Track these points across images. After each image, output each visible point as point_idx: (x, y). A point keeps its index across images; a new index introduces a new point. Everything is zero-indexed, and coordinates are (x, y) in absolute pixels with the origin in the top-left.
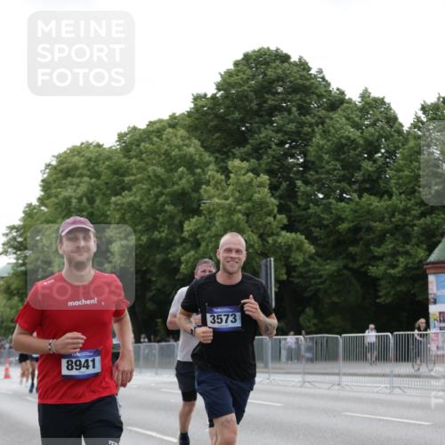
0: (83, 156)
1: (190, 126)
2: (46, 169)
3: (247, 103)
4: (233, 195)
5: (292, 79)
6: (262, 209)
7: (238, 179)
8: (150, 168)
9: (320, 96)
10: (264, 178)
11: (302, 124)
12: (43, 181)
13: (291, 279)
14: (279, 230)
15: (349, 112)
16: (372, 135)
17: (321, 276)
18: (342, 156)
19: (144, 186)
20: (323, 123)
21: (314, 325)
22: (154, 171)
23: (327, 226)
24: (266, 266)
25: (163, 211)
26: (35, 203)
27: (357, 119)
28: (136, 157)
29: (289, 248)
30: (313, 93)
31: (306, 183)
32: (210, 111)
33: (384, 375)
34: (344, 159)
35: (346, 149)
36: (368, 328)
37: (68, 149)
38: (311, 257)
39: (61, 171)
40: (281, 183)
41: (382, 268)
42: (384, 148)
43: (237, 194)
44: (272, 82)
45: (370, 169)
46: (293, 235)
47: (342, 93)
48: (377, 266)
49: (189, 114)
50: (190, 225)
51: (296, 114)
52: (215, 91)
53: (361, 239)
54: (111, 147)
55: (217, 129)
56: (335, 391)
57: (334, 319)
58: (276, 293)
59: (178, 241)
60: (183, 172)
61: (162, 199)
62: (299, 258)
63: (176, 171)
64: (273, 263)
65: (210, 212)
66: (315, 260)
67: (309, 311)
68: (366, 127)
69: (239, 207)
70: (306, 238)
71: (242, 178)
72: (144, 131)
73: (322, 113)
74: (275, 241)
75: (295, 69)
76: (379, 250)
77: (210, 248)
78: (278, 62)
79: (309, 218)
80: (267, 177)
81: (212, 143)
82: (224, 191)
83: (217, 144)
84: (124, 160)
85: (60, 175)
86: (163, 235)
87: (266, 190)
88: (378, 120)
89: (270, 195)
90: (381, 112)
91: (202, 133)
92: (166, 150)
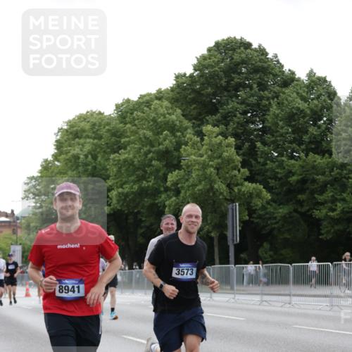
0: (88, 122)
1: (173, 99)
2: (59, 132)
3: (218, 81)
4: (206, 153)
5: (254, 62)
6: (229, 165)
7: (211, 141)
8: (141, 132)
9: (275, 76)
10: (231, 140)
11: (261, 98)
12: (56, 141)
13: (252, 219)
14: (243, 180)
15: (298, 88)
16: (316, 106)
17: (275, 218)
18: (294, 123)
19: (136, 146)
20: (277, 97)
21: (271, 256)
22: (144, 134)
23: (281, 178)
24: (233, 209)
25: (150, 165)
26: (50, 158)
27: (304, 94)
28: (130, 123)
29: (251, 195)
30: (270, 73)
31: (264, 144)
32: (188, 87)
33: (325, 296)
34: (295, 125)
35: (296, 117)
36: (311, 260)
37: (76, 116)
38: (268, 203)
39: (71, 133)
40: (244, 144)
41: (324, 211)
42: (325, 116)
43: (210, 153)
44: (237, 64)
45: (315, 133)
46: (254, 185)
47: (293, 73)
48: (320, 210)
49: (172, 89)
50: (172, 177)
51: (257, 89)
52: (192, 71)
53: (308, 189)
54: (110, 115)
55: (194, 101)
56: (287, 309)
57: (286, 252)
58: (240, 231)
59: (162, 189)
60: (167, 135)
61: (150, 155)
62: (258, 203)
63: (162, 134)
64: (237, 207)
65: (188, 166)
66: (271, 205)
67: (266, 245)
68: (312, 100)
69: (211, 163)
70: (264, 188)
71: (214, 140)
72: (137, 103)
73: (277, 89)
74: (239, 190)
75: (256, 54)
76: (321, 197)
77: (188, 194)
78: (242, 48)
79: (267, 172)
80: (233, 139)
81: (190, 112)
82: (199, 150)
83: (194, 113)
84: (121, 125)
85: (71, 136)
86: (151, 184)
87: (233, 149)
88: (321, 94)
89: (235, 153)
90: (323, 89)
91: (182, 104)
92: (154, 117)
